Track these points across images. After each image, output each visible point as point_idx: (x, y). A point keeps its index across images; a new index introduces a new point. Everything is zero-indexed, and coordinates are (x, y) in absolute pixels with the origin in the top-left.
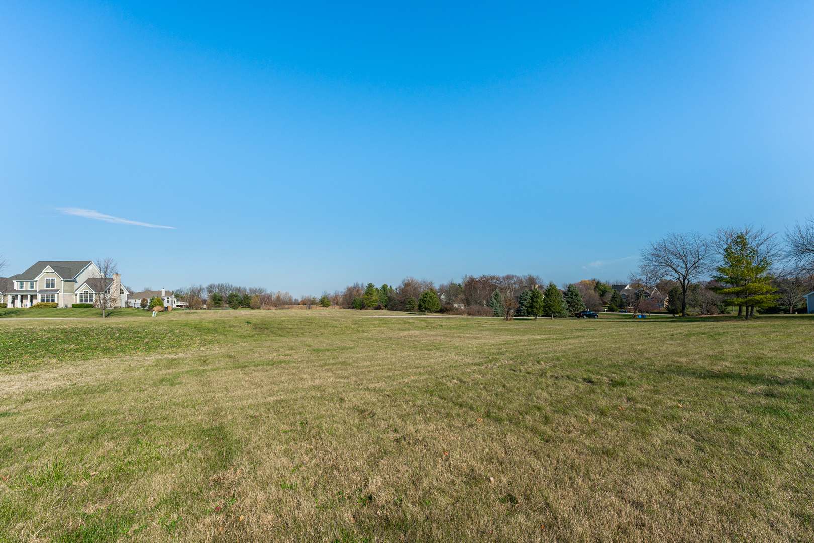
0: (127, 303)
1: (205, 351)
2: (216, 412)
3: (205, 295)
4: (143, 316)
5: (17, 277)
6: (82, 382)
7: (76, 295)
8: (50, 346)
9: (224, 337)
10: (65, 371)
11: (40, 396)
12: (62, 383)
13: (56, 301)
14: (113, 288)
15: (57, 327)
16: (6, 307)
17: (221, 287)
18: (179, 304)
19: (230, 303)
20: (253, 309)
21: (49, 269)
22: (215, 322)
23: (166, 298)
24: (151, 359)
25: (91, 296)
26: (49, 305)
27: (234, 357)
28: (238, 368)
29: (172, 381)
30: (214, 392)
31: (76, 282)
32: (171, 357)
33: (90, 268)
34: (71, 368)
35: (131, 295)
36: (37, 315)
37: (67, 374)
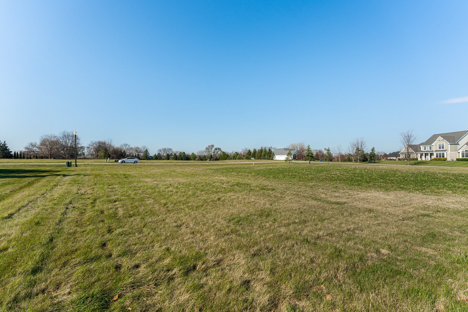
5: (422, 144)
7: (459, 153)
8: (446, 183)
11: (445, 210)
12: (458, 206)
13: (445, 157)
15: (449, 172)
16: (417, 160)
21: (440, 138)
26: (441, 159)
31: (459, 145)
34: (462, 198)
36: (435, 164)
37: (461, 202)
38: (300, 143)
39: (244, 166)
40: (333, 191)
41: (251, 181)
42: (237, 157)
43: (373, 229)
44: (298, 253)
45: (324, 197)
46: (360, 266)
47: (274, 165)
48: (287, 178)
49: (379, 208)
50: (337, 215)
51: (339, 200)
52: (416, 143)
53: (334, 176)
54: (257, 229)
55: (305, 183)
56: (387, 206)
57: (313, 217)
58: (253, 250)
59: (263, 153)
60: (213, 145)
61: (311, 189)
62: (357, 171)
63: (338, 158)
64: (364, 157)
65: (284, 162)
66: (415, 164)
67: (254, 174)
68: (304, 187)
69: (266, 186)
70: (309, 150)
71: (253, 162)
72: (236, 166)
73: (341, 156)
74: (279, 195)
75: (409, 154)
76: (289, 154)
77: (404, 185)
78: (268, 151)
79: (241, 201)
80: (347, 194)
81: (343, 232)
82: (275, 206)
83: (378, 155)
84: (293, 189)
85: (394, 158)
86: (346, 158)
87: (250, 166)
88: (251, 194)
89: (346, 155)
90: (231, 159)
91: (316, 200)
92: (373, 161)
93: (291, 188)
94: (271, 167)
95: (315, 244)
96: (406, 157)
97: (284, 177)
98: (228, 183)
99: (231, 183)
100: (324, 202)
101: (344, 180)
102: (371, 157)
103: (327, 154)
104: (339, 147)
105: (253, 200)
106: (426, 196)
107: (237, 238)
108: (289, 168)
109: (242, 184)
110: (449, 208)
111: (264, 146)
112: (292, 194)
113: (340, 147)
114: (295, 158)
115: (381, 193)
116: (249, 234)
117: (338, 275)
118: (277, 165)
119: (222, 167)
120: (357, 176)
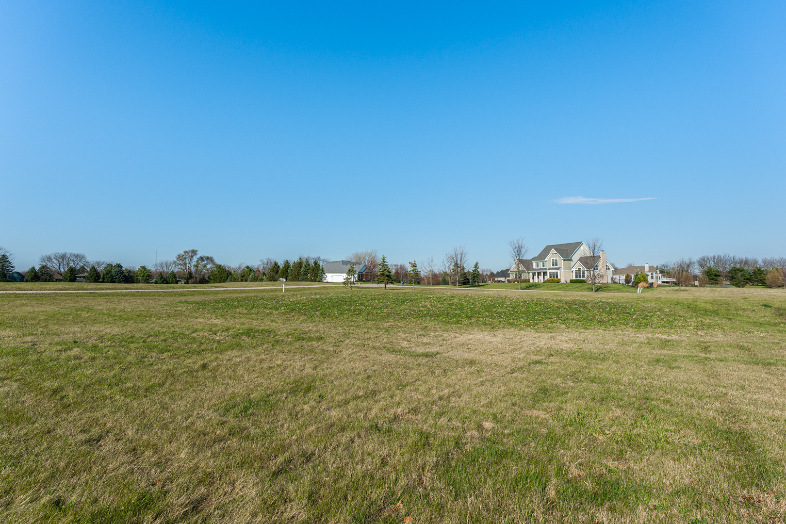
0: (612, 279)
1: (703, 336)
2: (733, 413)
3: (696, 270)
4: (628, 292)
5: (535, 259)
6: (586, 347)
7: (572, 272)
8: (559, 314)
9: (729, 322)
10: (572, 336)
11: (559, 353)
12: (571, 346)
13: (559, 277)
14: (600, 265)
15: (562, 298)
16: (529, 282)
17: (718, 260)
18: (665, 280)
19: (732, 279)
20: (771, 287)
21: (553, 251)
22: (714, 302)
23: (650, 274)
24: (643, 336)
25: (584, 273)
26: (554, 281)
27: (749, 350)
28: (757, 364)
29: (670, 363)
30: (725, 387)
31: (572, 261)
32: (664, 337)
33: (582, 248)
34: (575, 334)
35: (616, 271)
36: (548, 288)
37: (574, 339)
38: (369, 251)
39: (265, 294)
40: (420, 335)
41: (277, 325)
42: (249, 276)
43: (474, 392)
44: (360, 453)
45: (407, 346)
46: (455, 457)
47: (323, 291)
48: (346, 316)
49: (483, 357)
50: (426, 375)
51: (428, 350)
52: (528, 257)
53: (422, 309)
54: (286, 420)
55: (377, 323)
56: (493, 353)
57: (388, 384)
58: (276, 463)
59: (302, 269)
60: (195, 249)
61: (387, 333)
62: (456, 301)
63: (428, 278)
64: (465, 277)
65: (342, 285)
66: (527, 288)
67: (283, 311)
68: (374, 331)
69: (307, 333)
70: (384, 264)
71: (283, 285)
72: (247, 294)
73: (432, 276)
74: (331, 349)
75: (519, 273)
76: (351, 272)
77: (513, 319)
78: (313, 265)
79: (254, 366)
80: (440, 339)
81: (433, 403)
82: (323, 370)
83: (482, 275)
84: (356, 336)
85: (503, 279)
86: (440, 279)
87: (276, 293)
88: (275, 351)
89: (440, 273)
90: (236, 280)
91: (393, 352)
92: (476, 284)
93: (353, 333)
94: (318, 296)
95: (389, 431)
96: (516, 277)
97: (341, 314)
98: (227, 330)
99: (235, 330)
100: (405, 354)
101: (437, 316)
102: (474, 277)
103: (412, 272)
104: (430, 261)
105: (279, 362)
106: (539, 334)
107: (243, 444)
108: (351, 297)
109: (258, 331)
110: (562, 349)
111: (306, 256)
112: (353, 345)
113: (432, 260)
114: (360, 279)
115: (486, 333)
116: (268, 433)
117: (424, 478)
118: (328, 291)
119: (216, 298)
120: (455, 309)
